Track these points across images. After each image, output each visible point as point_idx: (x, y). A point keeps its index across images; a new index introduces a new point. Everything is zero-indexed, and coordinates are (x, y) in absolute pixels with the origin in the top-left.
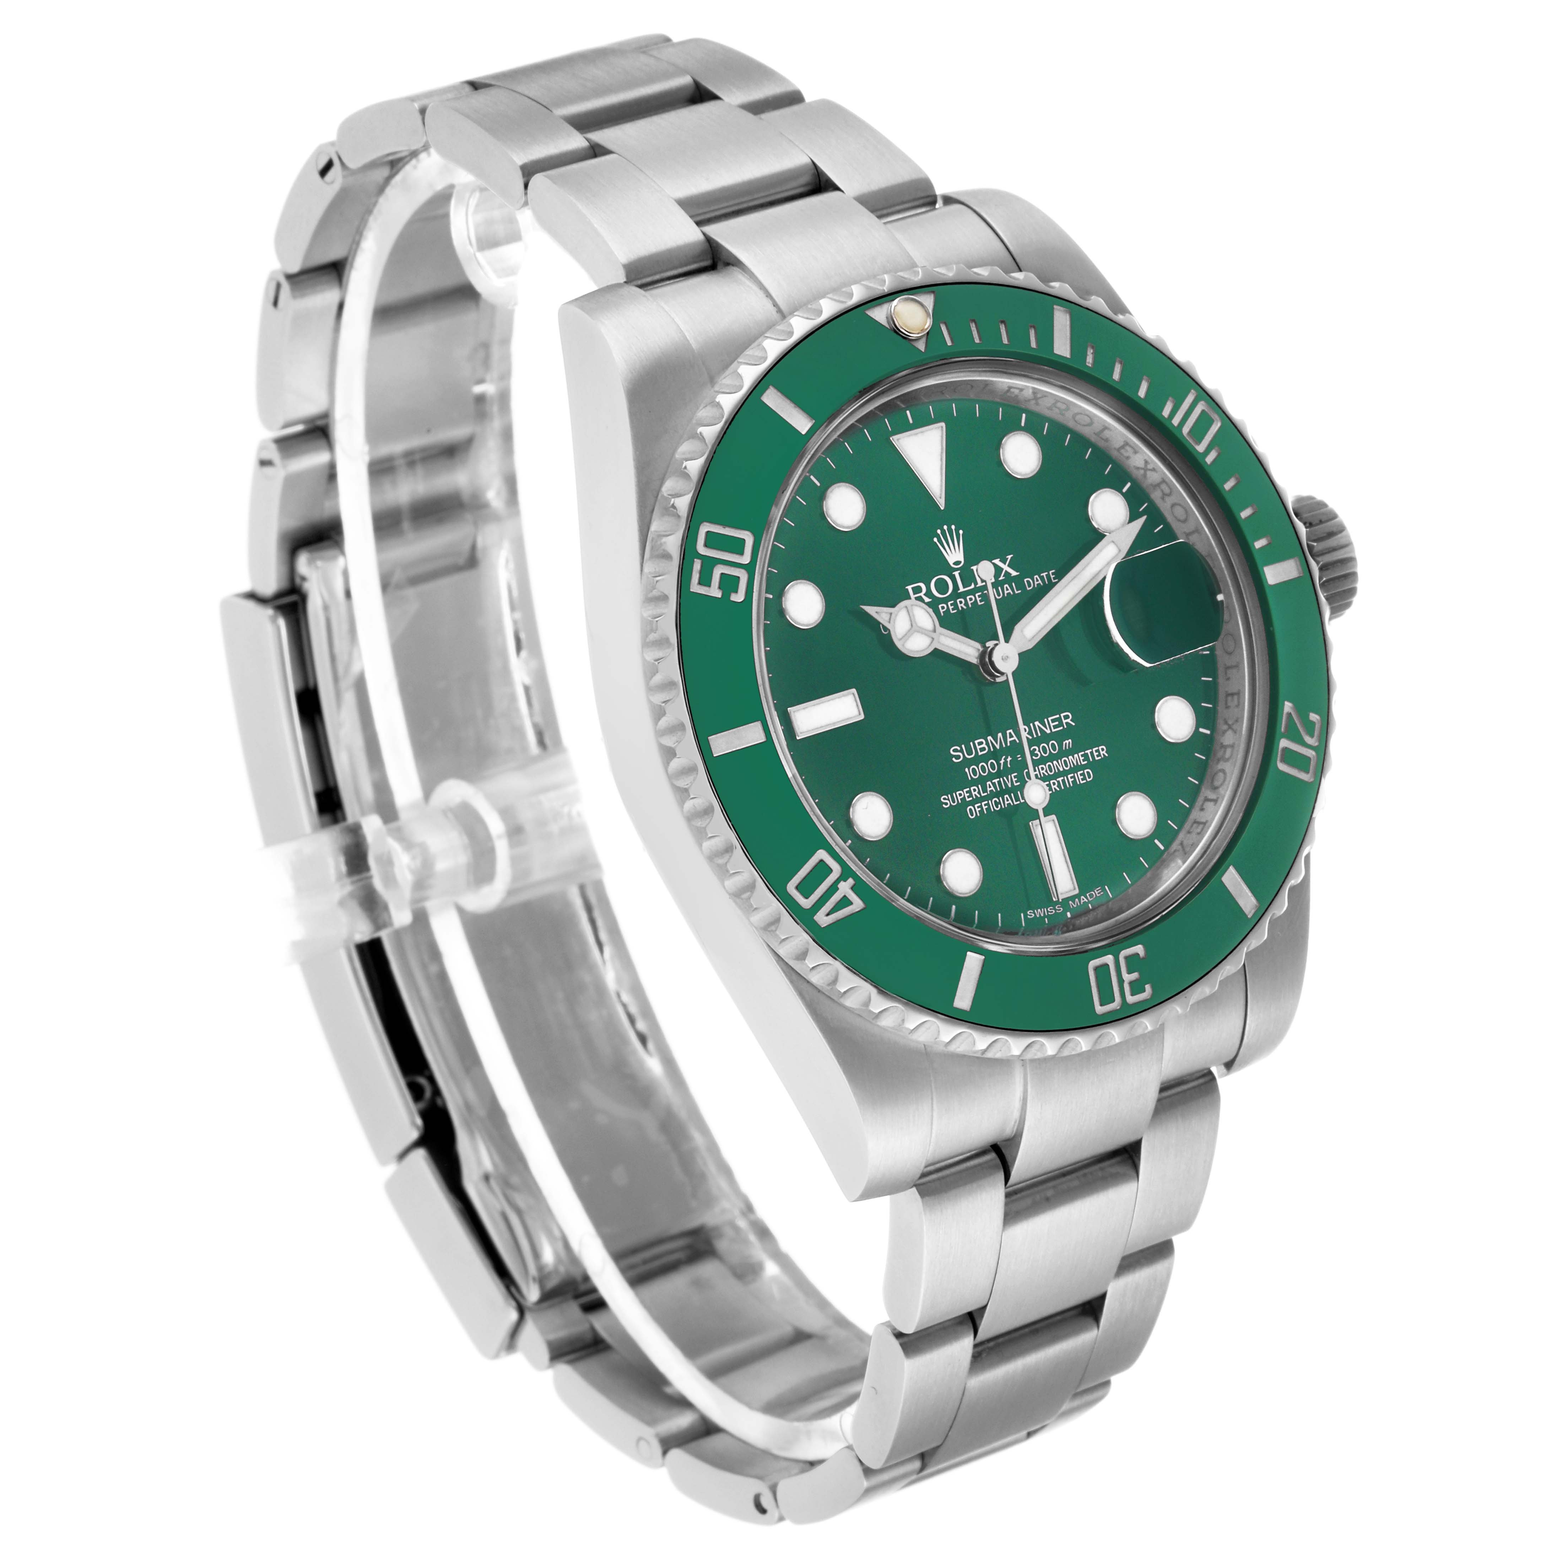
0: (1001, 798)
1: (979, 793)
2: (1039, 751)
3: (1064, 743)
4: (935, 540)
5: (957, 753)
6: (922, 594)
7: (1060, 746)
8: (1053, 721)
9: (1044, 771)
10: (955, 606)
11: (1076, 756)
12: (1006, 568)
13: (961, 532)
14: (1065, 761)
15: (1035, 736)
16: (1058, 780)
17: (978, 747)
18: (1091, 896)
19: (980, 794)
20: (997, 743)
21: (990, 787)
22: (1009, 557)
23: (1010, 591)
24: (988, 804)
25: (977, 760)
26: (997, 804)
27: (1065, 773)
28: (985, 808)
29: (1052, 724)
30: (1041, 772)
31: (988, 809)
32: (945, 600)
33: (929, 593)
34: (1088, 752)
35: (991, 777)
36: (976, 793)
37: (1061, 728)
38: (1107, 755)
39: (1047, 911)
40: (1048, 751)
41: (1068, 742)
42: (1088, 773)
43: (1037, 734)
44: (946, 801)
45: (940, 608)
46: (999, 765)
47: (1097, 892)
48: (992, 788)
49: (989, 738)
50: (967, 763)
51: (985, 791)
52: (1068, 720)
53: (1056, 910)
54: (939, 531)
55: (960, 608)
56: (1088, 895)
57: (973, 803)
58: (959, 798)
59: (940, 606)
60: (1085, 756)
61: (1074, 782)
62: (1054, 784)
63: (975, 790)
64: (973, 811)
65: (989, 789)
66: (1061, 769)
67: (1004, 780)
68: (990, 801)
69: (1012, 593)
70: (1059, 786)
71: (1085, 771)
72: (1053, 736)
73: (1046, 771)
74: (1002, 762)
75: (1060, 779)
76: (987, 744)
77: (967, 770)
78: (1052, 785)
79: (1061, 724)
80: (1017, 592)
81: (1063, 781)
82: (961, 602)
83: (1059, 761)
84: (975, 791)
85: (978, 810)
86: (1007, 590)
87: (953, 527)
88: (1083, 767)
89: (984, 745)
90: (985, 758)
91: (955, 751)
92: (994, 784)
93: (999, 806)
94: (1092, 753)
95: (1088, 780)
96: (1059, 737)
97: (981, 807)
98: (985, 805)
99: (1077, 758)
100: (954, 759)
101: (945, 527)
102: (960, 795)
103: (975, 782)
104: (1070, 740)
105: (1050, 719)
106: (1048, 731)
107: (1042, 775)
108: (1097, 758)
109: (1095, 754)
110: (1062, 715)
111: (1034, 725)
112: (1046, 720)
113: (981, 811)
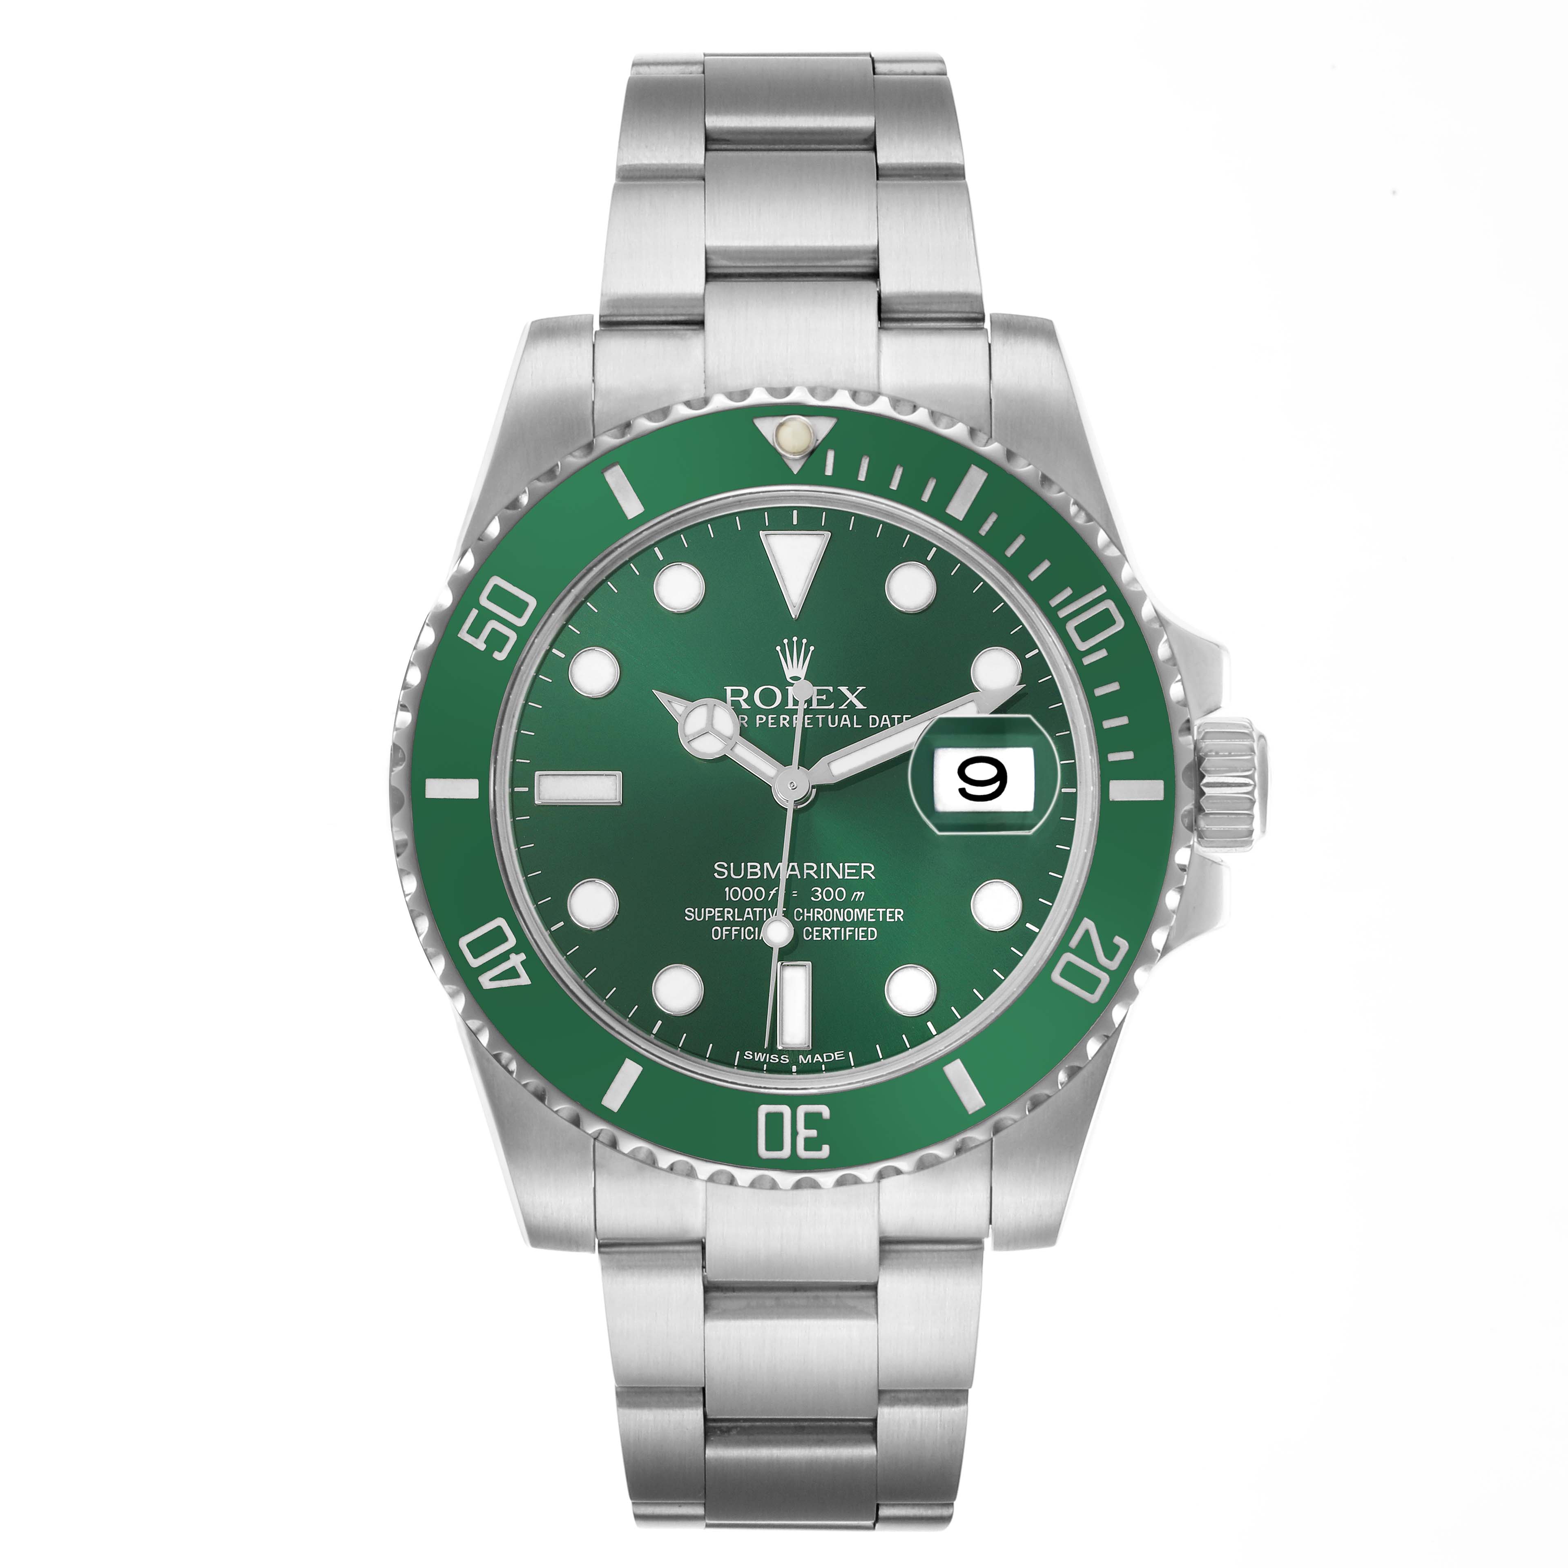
0: (757, 929)
1: (733, 916)
2: (822, 893)
3: (855, 893)
4: (778, 648)
5: (722, 869)
6: (741, 699)
7: (849, 895)
8: (849, 868)
9: (819, 916)
10: (777, 721)
11: (864, 910)
12: (852, 698)
13: (812, 648)
14: (849, 912)
15: (822, 877)
16: (832, 929)
17: (749, 870)
18: (829, 1057)
19: (734, 918)
20: (773, 873)
21: (748, 914)
22: (861, 688)
23: (848, 722)
24: (740, 931)
25: (743, 882)
26: (750, 933)
27: (844, 925)
28: (734, 933)
29: (847, 871)
30: (816, 915)
31: (738, 936)
32: (767, 713)
33: (750, 700)
34: (881, 910)
35: (753, 904)
36: (729, 915)
37: (858, 878)
38: (902, 920)
39: (770, 1057)
40: (832, 897)
41: (859, 894)
42: (872, 931)
43: (825, 875)
44: (691, 914)
45: (758, 719)
46: (768, 895)
47: (836, 1056)
48: (751, 916)
49: (767, 865)
50: (730, 882)
51: (741, 915)
52: (869, 872)
53: (780, 1059)
54: (786, 641)
55: (781, 726)
56: (824, 1055)
57: (722, 924)
58: (707, 915)
59: (758, 717)
60: (876, 915)
61: (852, 937)
62: (827, 932)
63: (729, 912)
64: (720, 933)
65: (746, 916)
66: (841, 919)
67: (767, 911)
68: (743, 928)
69: (849, 726)
70: (832, 935)
71: (869, 929)
72: (843, 883)
73: (822, 916)
74: (772, 893)
75: (836, 929)
76: (762, 869)
77: (727, 889)
78: (824, 931)
79: (858, 873)
80: (855, 726)
81: (839, 932)
82: (785, 719)
83: (842, 910)
84: (729, 914)
85: (724, 933)
86: (845, 720)
87: (804, 641)
88: (868, 924)
89: (757, 870)
90: (754, 884)
91: (720, 866)
92: (754, 913)
93: (752, 936)
94: (884, 913)
95: (870, 939)
96: (851, 886)
97: (730, 931)
98: (735, 930)
99: (866, 914)
100: (716, 875)
101: (795, 639)
102: (710, 912)
103: (731, 904)
104: (863, 893)
105: (846, 865)
106: (840, 877)
107: (816, 920)
108: (888, 920)
109: (888, 915)
110: (863, 865)
111: (825, 866)
112: (841, 865)
113: (729, 936)
